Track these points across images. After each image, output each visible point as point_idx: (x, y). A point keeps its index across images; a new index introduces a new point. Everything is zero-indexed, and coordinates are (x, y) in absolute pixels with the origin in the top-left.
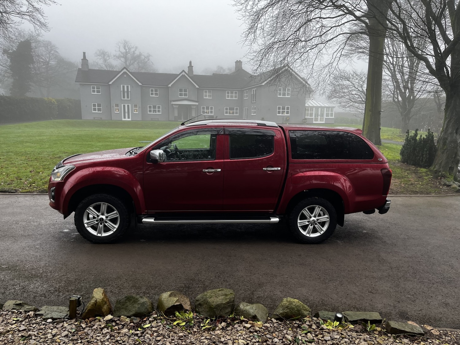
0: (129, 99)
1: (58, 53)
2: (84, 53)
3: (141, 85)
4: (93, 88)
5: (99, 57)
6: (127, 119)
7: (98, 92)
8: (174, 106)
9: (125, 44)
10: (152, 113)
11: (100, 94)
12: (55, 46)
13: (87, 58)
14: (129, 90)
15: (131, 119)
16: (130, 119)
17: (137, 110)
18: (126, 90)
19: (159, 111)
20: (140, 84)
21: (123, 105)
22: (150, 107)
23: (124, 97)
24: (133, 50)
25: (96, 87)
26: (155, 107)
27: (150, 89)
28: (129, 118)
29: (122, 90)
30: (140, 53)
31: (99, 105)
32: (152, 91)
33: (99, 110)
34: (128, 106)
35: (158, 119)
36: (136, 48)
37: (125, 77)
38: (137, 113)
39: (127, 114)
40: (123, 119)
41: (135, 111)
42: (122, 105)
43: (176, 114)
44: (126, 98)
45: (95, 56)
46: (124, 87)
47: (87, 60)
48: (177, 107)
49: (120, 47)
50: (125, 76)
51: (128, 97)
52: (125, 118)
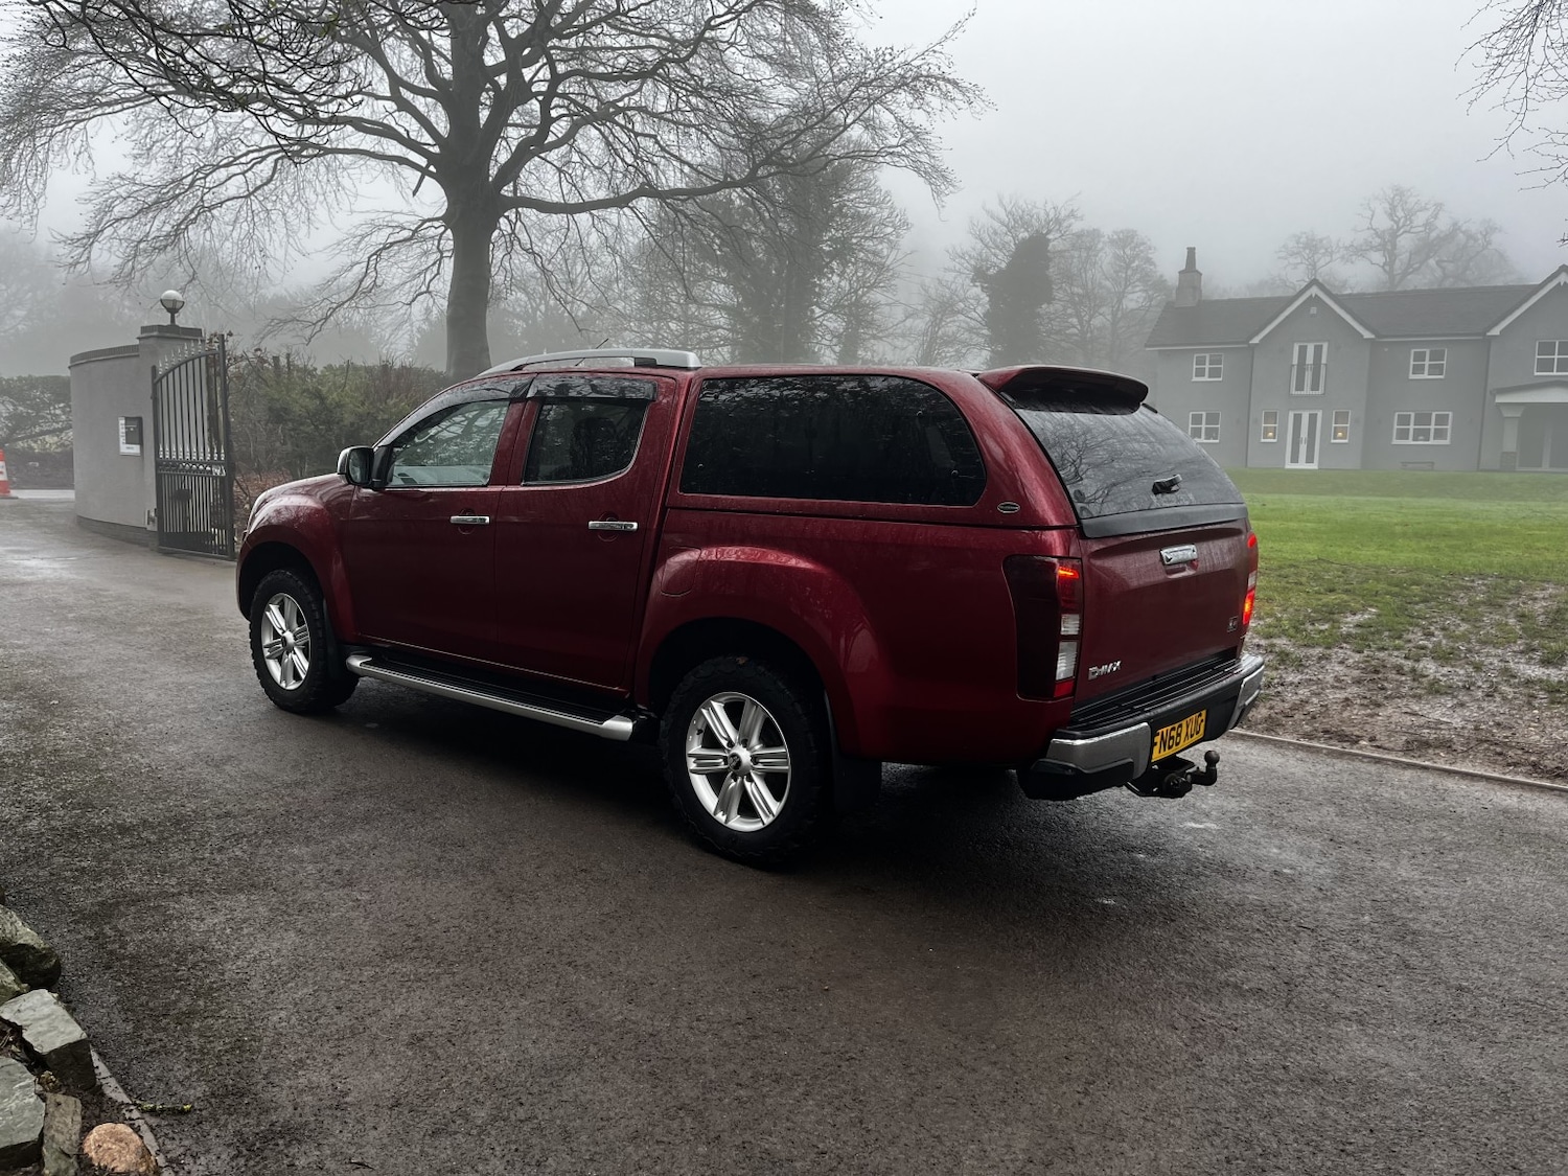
0: (1320, 392)
1: (1153, 264)
2: (1191, 252)
3: (1373, 336)
4: (1201, 361)
5: (1292, 260)
6: (1302, 465)
7: (1214, 373)
8: (1507, 414)
9: (1398, 202)
10: (1410, 442)
11: (1220, 379)
12: (1144, 244)
13: (1198, 267)
14: (1324, 361)
15: (1320, 464)
16: (1314, 466)
17: (1344, 430)
18: (1310, 360)
19: (1439, 434)
20: (1367, 335)
21: (1295, 415)
22: (1404, 420)
23: (1300, 387)
24: (1420, 219)
25: (1211, 356)
26: (1423, 419)
27: (1413, 351)
28: (1310, 459)
29: (1295, 361)
30: (1455, 224)
31: (1212, 418)
32: (1420, 357)
33: (1210, 434)
34: (1313, 418)
35: (1433, 463)
36: (1439, 206)
37: (1313, 315)
38: (1346, 441)
39: (1303, 448)
40: (1289, 466)
41: (1340, 434)
42: (1291, 415)
43: (1510, 443)
44: (1307, 391)
45: (1279, 258)
46: (1303, 350)
47: (1197, 271)
48: (1519, 415)
49: (1373, 212)
50: (1312, 312)
51: (1315, 387)
52: (1295, 459)
